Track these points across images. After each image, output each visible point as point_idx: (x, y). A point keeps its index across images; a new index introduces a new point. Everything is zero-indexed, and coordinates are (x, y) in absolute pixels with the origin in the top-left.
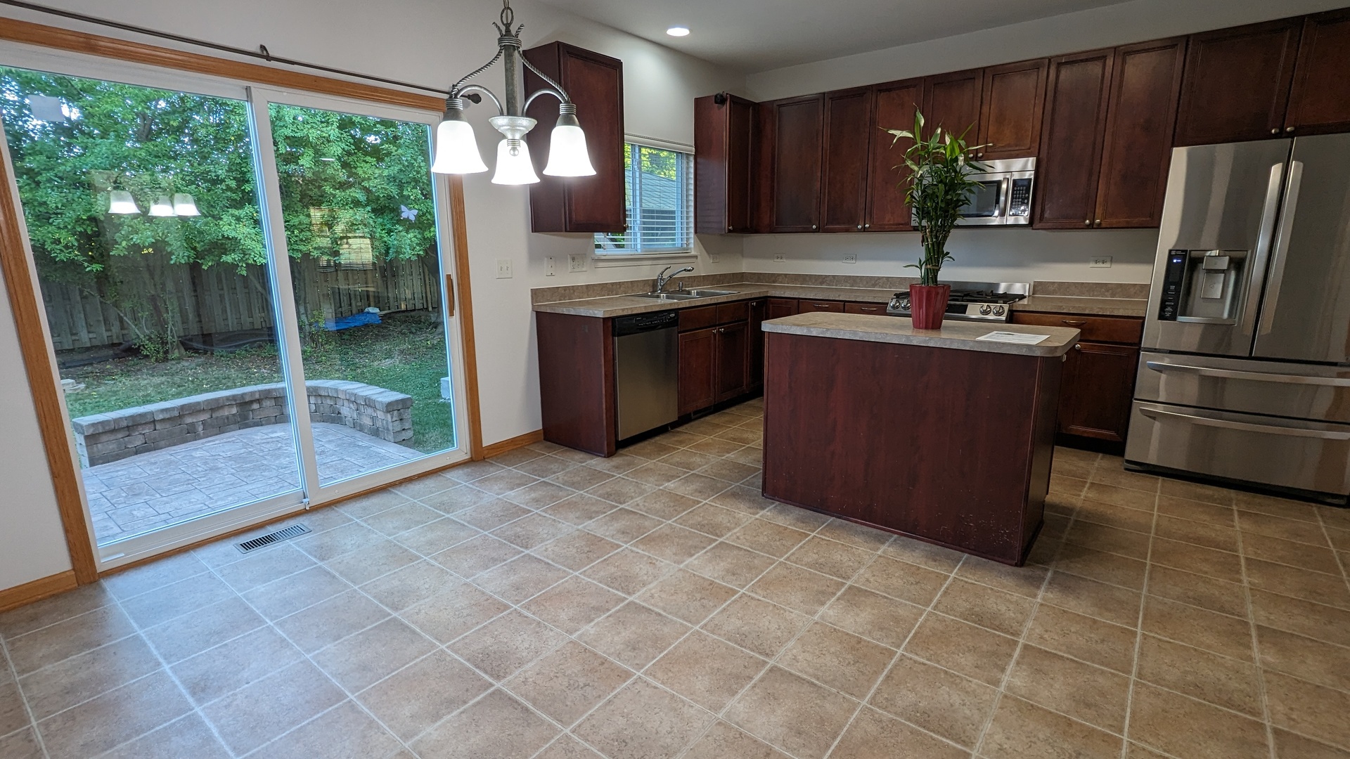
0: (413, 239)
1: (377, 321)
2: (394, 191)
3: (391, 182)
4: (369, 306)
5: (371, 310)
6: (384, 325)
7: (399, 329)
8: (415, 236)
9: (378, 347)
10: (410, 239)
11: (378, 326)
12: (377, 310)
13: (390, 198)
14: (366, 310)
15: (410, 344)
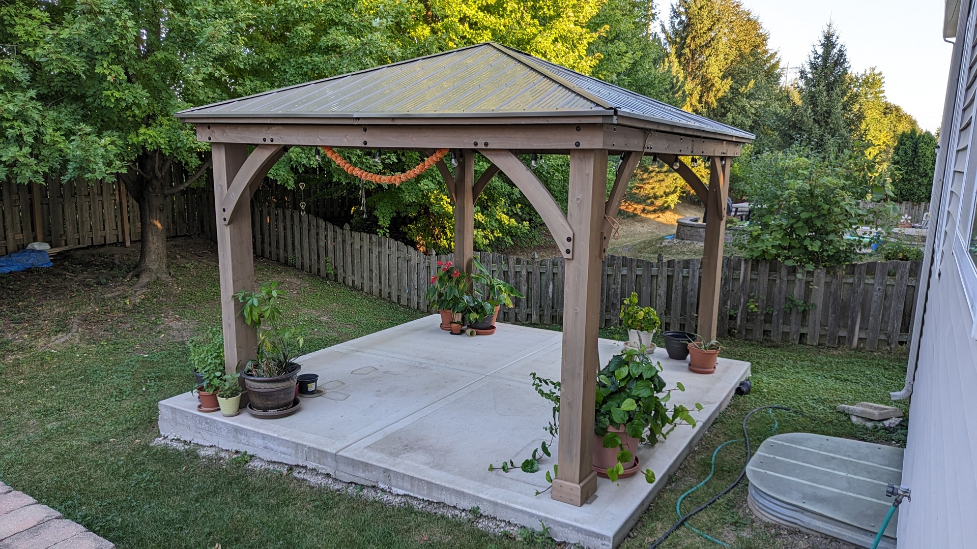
0: (110, 148)
1: (46, 263)
2: (79, 65)
3: (73, 50)
4: (35, 240)
5: (37, 246)
6: (57, 271)
7: (80, 277)
8: (112, 143)
9: (44, 311)
10: (105, 146)
11: (48, 272)
12: (47, 247)
13: (70, 76)
14: (29, 246)
15: (97, 303)
